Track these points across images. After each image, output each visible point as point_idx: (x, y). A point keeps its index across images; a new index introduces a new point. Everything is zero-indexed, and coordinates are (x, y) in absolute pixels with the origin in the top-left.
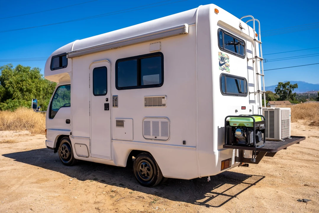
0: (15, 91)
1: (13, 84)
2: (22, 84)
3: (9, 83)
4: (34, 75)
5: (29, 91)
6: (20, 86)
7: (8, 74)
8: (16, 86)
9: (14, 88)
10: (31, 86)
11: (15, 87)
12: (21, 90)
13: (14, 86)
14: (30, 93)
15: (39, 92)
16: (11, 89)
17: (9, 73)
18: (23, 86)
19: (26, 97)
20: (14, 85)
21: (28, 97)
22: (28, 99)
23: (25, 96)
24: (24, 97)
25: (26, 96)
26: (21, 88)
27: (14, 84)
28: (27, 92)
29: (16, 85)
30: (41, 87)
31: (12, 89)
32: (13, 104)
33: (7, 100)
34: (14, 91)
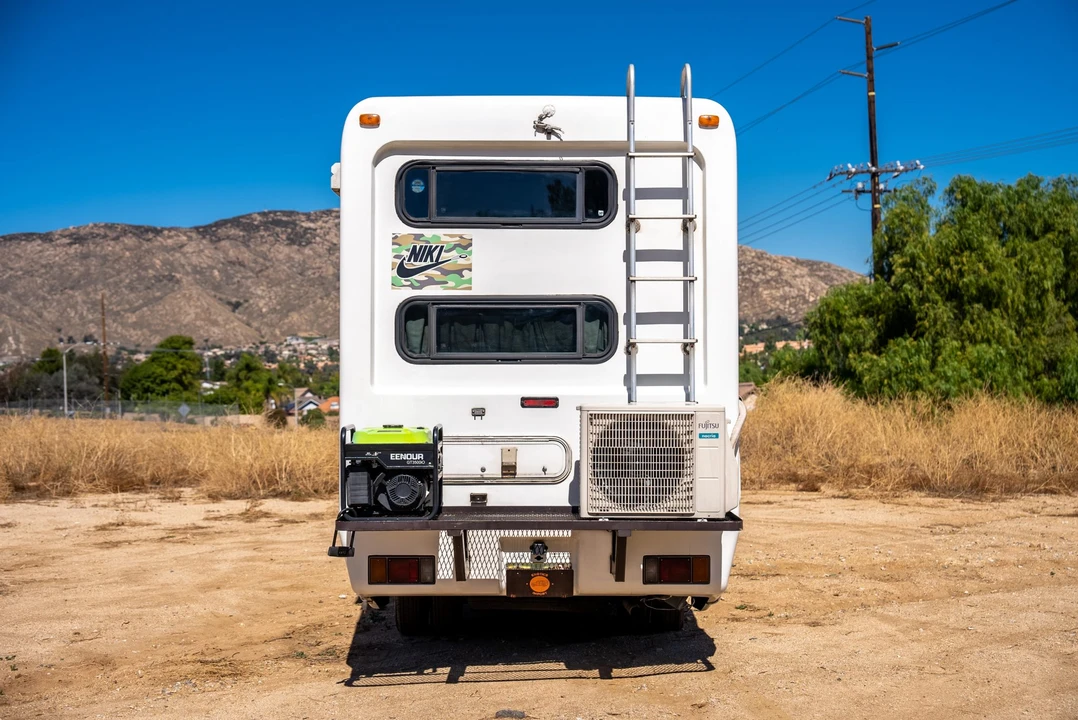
0: (929, 301)
1: (920, 268)
2: (955, 267)
3: (904, 265)
4: (1040, 215)
5: (990, 298)
6: (948, 274)
7: (907, 227)
8: (931, 278)
9: (921, 288)
10: (995, 274)
11: (928, 283)
12: (954, 295)
13: (923, 277)
14: (989, 307)
15: (1039, 298)
16: (911, 291)
17: (912, 220)
18: (961, 274)
19: (972, 328)
20: (922, 272)
21: (978, 328)
22: (979, 337)
23: (967, 322)
24: (961, 328)
25: (972, 322)
26: (956, 286)
27: (924, 269)
28: (978, 302)
29: (932, 273)
30: (1045, 278)
31: (915, 290)
32: (903, 359)
33: (892, 341)
34: (922, 300)
